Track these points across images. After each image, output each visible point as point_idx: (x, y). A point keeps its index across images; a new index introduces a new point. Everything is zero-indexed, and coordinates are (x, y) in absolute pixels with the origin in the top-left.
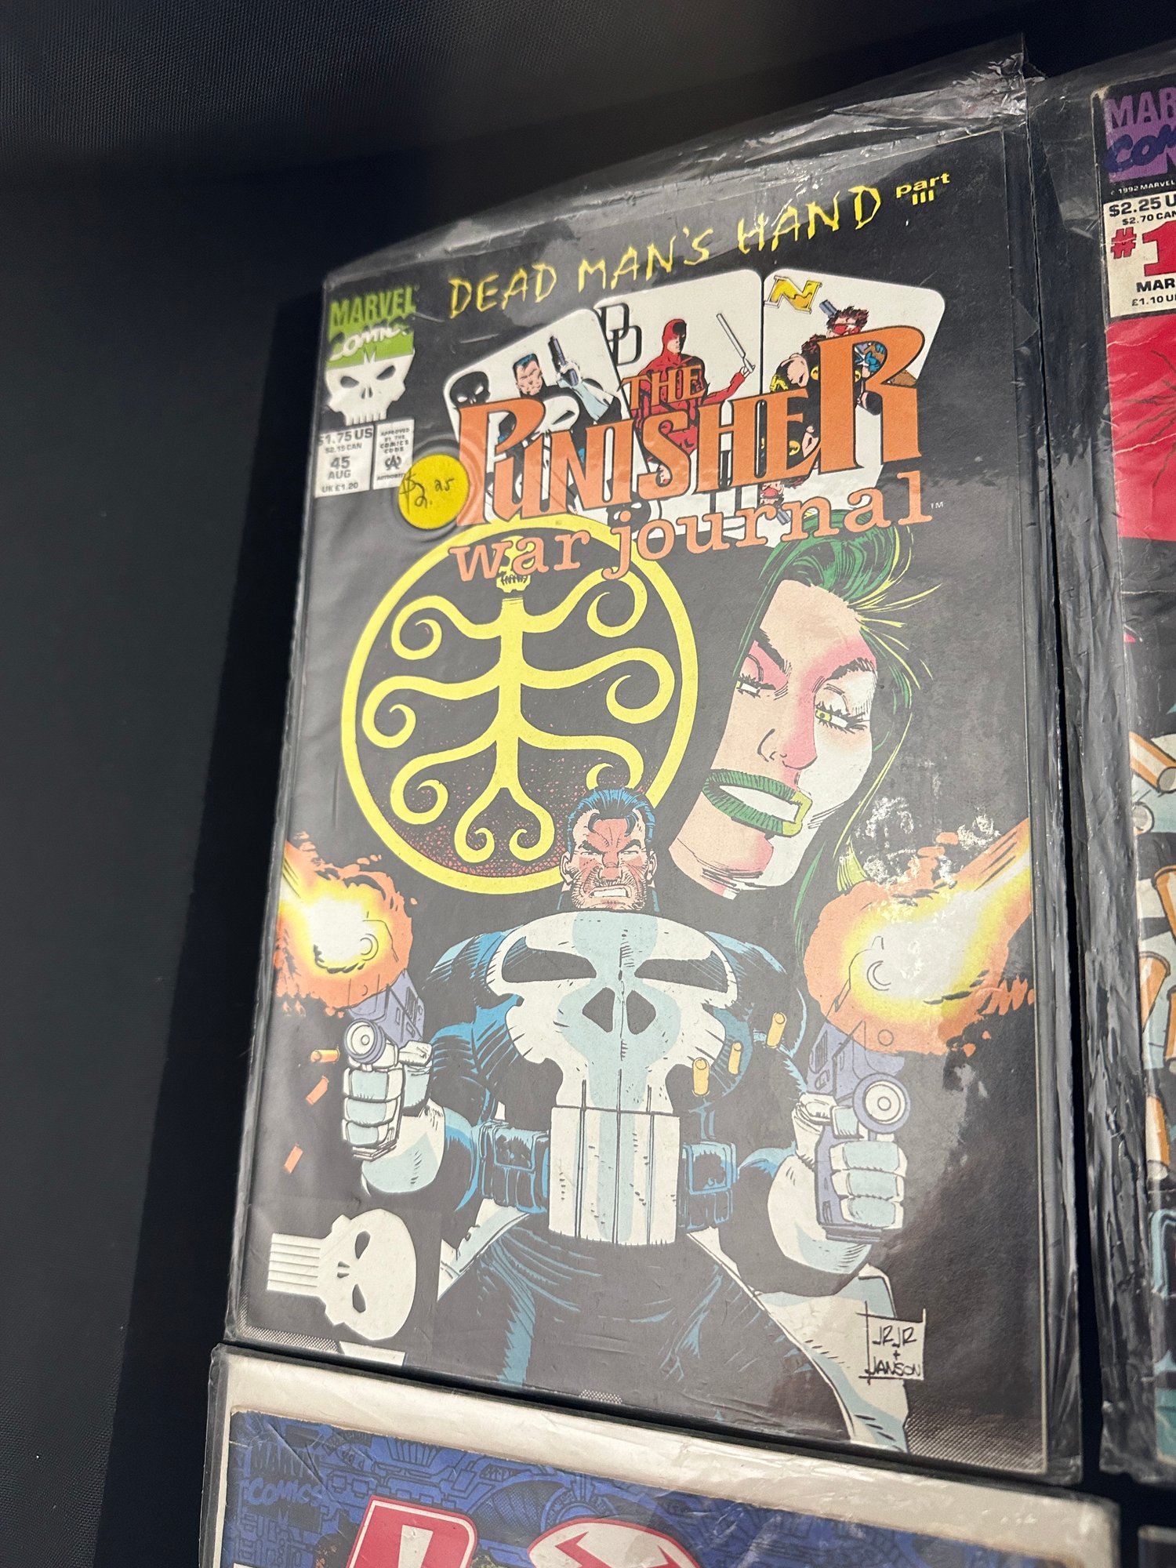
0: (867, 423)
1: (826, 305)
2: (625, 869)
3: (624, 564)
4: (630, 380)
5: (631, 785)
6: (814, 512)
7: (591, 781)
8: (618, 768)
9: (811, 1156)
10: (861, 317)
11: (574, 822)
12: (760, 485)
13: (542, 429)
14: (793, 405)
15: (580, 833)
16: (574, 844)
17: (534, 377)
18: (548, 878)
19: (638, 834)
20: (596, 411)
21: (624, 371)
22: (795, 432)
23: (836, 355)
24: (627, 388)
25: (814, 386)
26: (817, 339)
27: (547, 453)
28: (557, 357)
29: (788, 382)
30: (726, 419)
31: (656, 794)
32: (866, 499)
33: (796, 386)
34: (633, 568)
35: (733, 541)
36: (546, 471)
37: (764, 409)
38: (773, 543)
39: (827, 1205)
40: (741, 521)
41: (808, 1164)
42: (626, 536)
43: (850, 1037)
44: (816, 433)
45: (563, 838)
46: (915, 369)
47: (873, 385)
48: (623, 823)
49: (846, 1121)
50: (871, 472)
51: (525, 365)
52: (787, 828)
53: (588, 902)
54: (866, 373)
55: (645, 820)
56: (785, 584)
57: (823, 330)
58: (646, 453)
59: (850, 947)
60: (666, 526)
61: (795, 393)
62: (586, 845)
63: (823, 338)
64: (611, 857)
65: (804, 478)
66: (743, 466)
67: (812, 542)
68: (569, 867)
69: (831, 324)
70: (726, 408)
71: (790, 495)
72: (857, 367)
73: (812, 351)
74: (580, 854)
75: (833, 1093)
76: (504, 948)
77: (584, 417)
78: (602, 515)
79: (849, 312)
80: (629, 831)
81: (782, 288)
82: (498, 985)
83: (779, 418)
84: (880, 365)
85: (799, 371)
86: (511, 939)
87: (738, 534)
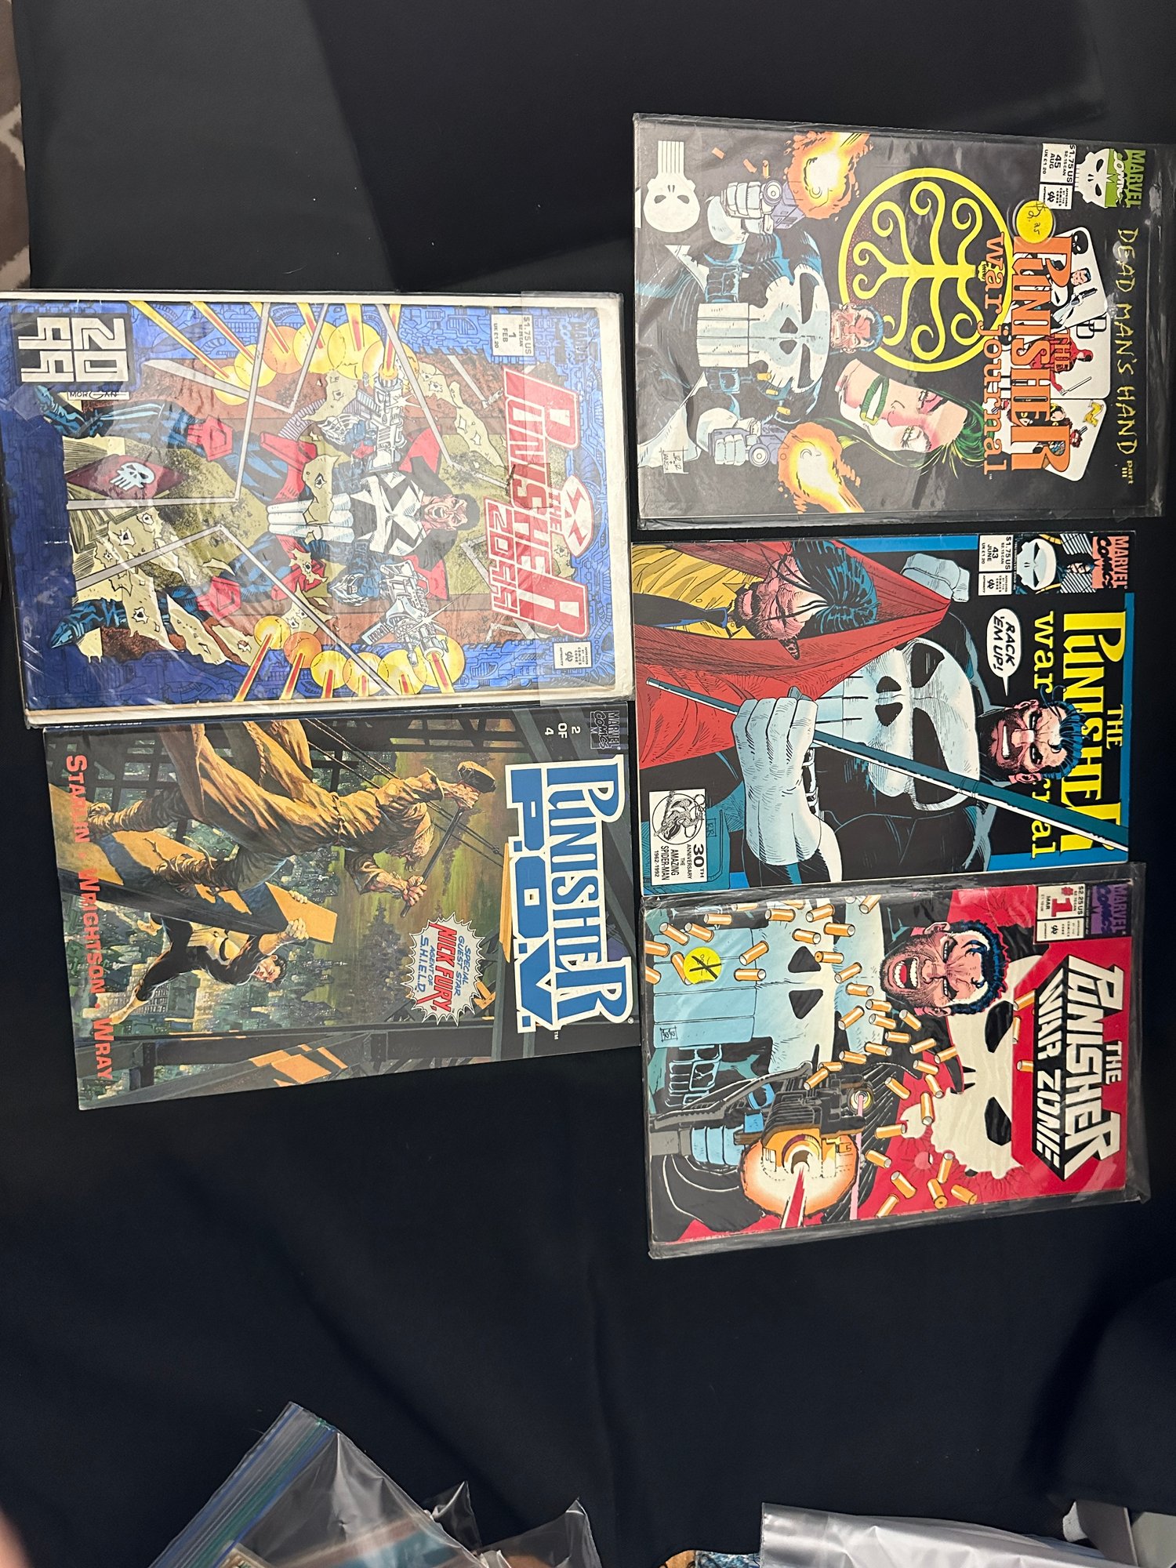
0: (1029, 447)
1: (1085, 429)
2: (847, 338)
3: (983, 333)
4: (1069, 333)
5: (884, 340)
6: (995, 424)
7: (888, 318)
8: (891, 332)
9: (737, 426)
10: (1077, 445)
11: (869, 310)
12: (1010, 399)
13: (1054, 286)
14: (1042, 414)
15: (865, 313)
16: (860, 310)
17: (1079, 280)
18: (845, 298)
19: (864, 344)
20: (1057, 316)
21: (1073, 330)
22: (1031, 415)
23: (1062, 433)
24: (1065, 331)
25: (1050, 423)
26: (1071, 425)
27: (1041, 288)
28: (1086, 293)
29: (1054, 412)
30: (1042, 383)
31: (880, 352)
32: (997, 447)
33: (1051, 415)
34: (982, 337)
35: (987, 387)
36: (1033, 288)
37: (1043, 400)
38: (984, 406)
39: (721, 433)
40: (995, 391)
41: (735, 425)
42: (996, 333)
43: (783, 442)
44: (1029, 425)
45: (861, 304)
46: (1050, 468)
47: (1046, 450)
48: (868, 336)
49: (752, 441)
50: (1007, 449)
51: (1086, 275)
52: (864, 414)
53: (834, 319)
54: (1051, 447)
55: (869, 347)
56: (966, 411)
57: (1073, 428)
58: (1033, 342)
59: (816, 442)
60: (998, 354)
61: (1048, 414)
62: (859, 316)
63: (1071, 428)
64: (853, 329)
65: (1010, 420)
66: (1019, 392)
67: (982, 424)
68: (850, 307)
69: (1076, 431)
70: (1047, 382)
71: (1004, 413)
72: (1055, 443)
73: (1066, 422)
74: (855, 313)
75: (761, 435)
76: (814, 273)
77: (1055, 309)
78: (1008, 321)
79: (1080, 439)
80: (864, 339)
81: (1097, 408)
82: (798, 272)
83: (1037, 408)
84: (1054, 453)
85: (1058, 416)
86: (819, 277)
87: (990, 390)
